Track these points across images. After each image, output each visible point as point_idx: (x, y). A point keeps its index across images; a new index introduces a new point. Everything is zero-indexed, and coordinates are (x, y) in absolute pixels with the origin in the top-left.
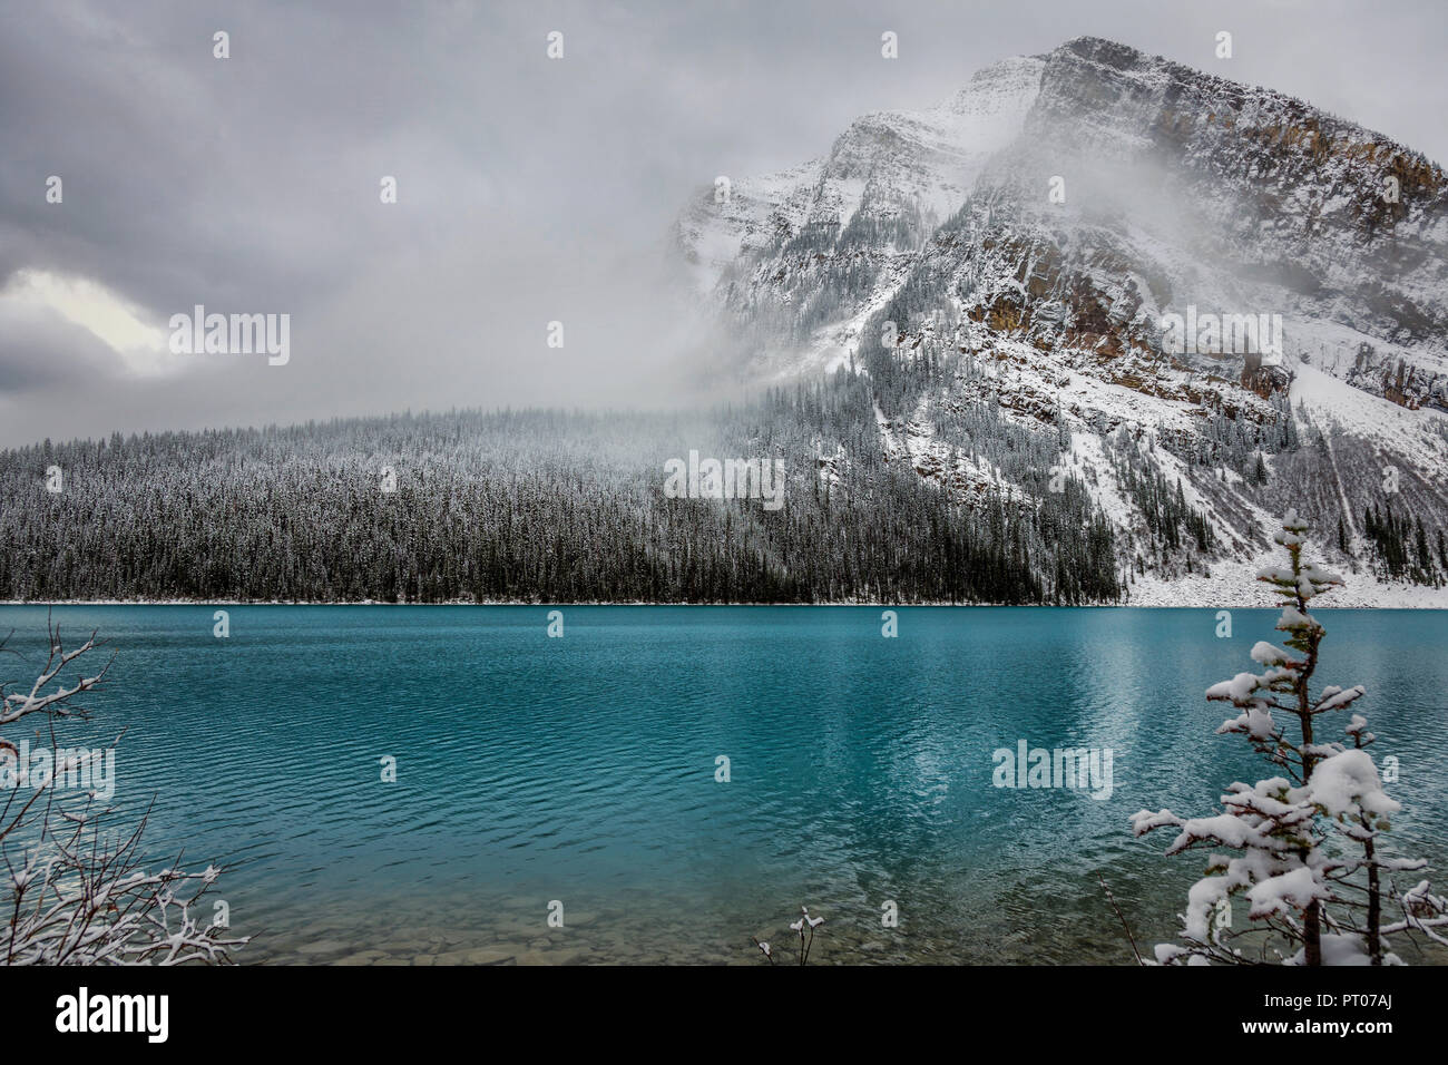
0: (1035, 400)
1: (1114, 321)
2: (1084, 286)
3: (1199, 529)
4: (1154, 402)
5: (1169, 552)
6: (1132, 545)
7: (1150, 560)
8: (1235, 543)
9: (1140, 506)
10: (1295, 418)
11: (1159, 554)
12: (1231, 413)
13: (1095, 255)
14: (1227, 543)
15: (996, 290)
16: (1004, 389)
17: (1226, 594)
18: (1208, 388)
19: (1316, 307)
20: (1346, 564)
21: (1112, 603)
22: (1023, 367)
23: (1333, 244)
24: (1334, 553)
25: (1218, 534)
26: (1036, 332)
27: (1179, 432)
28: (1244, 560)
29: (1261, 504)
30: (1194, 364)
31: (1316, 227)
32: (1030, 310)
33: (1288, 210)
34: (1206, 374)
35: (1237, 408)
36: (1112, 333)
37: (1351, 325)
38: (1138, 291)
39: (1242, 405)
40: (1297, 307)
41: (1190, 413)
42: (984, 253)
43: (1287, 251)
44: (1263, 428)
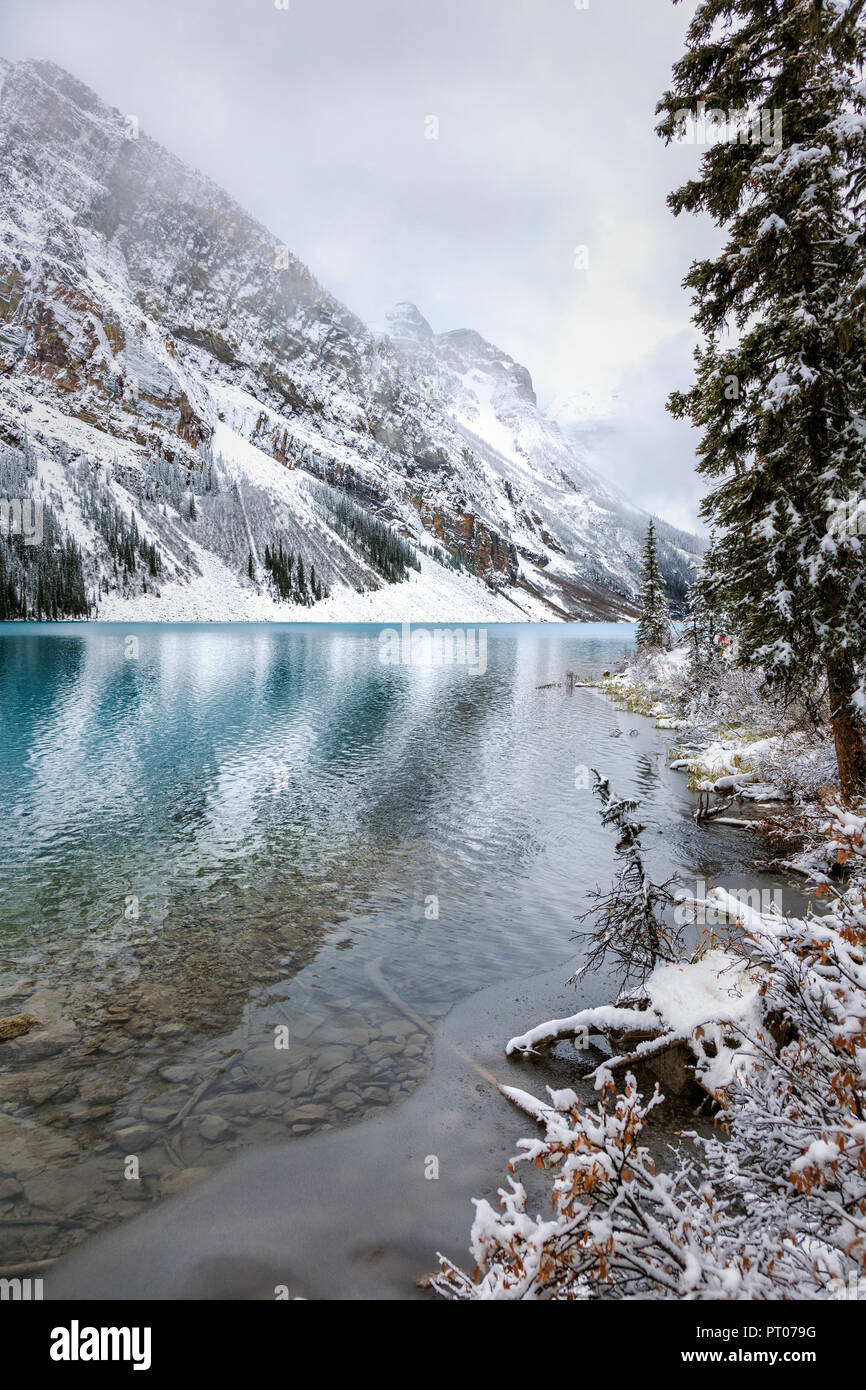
0: (2, 423)
1: (73, 357)
2: (47, 316)
3: (151, 556)
4: (106, 438)
5: (128, 574)
6: (97, 568)
7: (113, 582)
8: (177, 569)
9: (102, 533)
10: (216, 468)
11: (120, 577)
12: (170, 457)
13: (58, 288)
14: (171, 569)
17: (173, 611)
18: (152, 432)
19: (231, 375)
20: (253, 588)
21: (84, 618)
23: (245, 324)
24: (245, 579)
25: (163, 559)
27: (130, 469)
28: (184, 583)
29: (193, 537)
30: (141, 409)
31: (234, 307)
33: (215, 287)
34: (150, 420)
35: (174, 453)
36: (71, 368)
37: (254, 395)
38: (96, 332)
39: (177, 451)
40: (217, 372)
41: (138, 453)
43: (212, 322)
44: (194, 473)
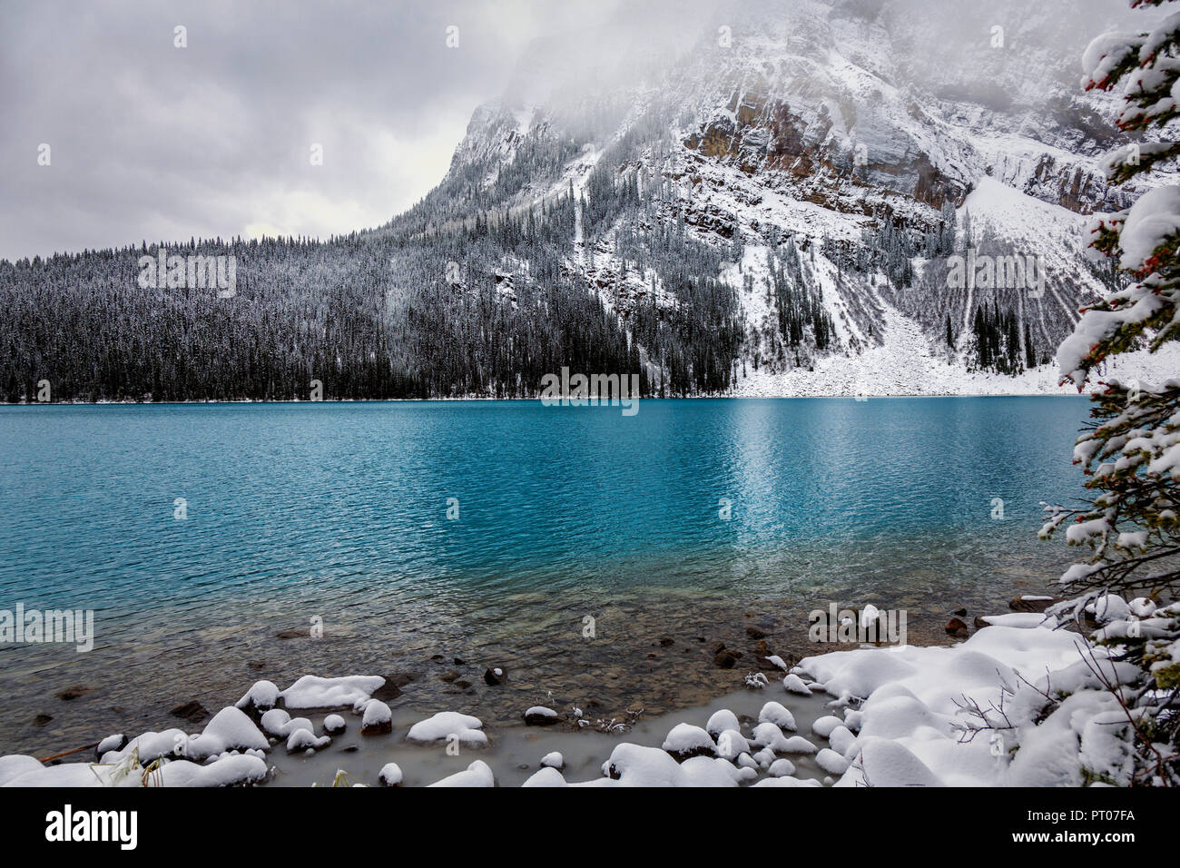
0: (718, 218)
1: (806, 144)
2: (784, 112)
3: (821, 327)
4: (832, 215)
8: (852, 341)
10: (958, 227)
12: (900, 223)
13: (793, 83)
14: (845, 340)
15: (710, 121)
16: (692, 209)
18: (882, 201)
22: (720, 188)
25: (840, 332)
26: (743, 157)
27: (844, 242)
29: (897, 304)
30: (872, 180)
32: (739, 136)
34: (882, 189)
35: (906, 219)
36: (805, 155)
38: (830, 115)
39: (910, 216)
41: (862, 224)
42: (704, 86)
